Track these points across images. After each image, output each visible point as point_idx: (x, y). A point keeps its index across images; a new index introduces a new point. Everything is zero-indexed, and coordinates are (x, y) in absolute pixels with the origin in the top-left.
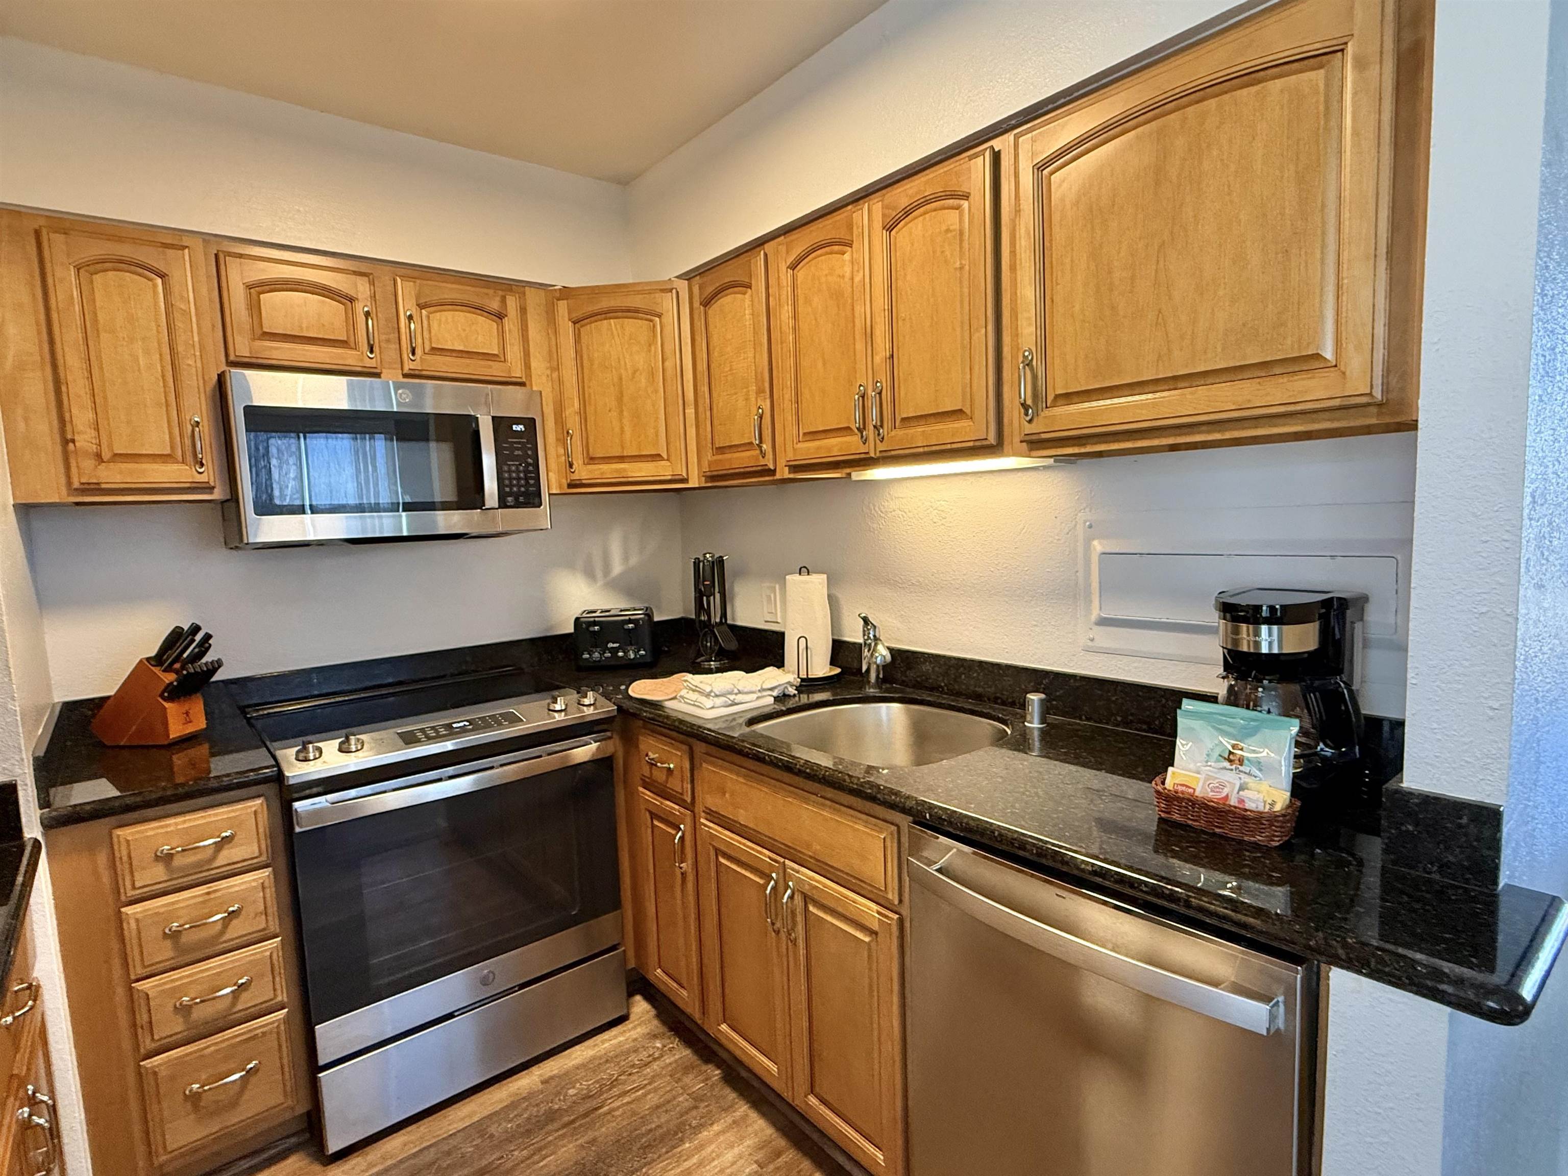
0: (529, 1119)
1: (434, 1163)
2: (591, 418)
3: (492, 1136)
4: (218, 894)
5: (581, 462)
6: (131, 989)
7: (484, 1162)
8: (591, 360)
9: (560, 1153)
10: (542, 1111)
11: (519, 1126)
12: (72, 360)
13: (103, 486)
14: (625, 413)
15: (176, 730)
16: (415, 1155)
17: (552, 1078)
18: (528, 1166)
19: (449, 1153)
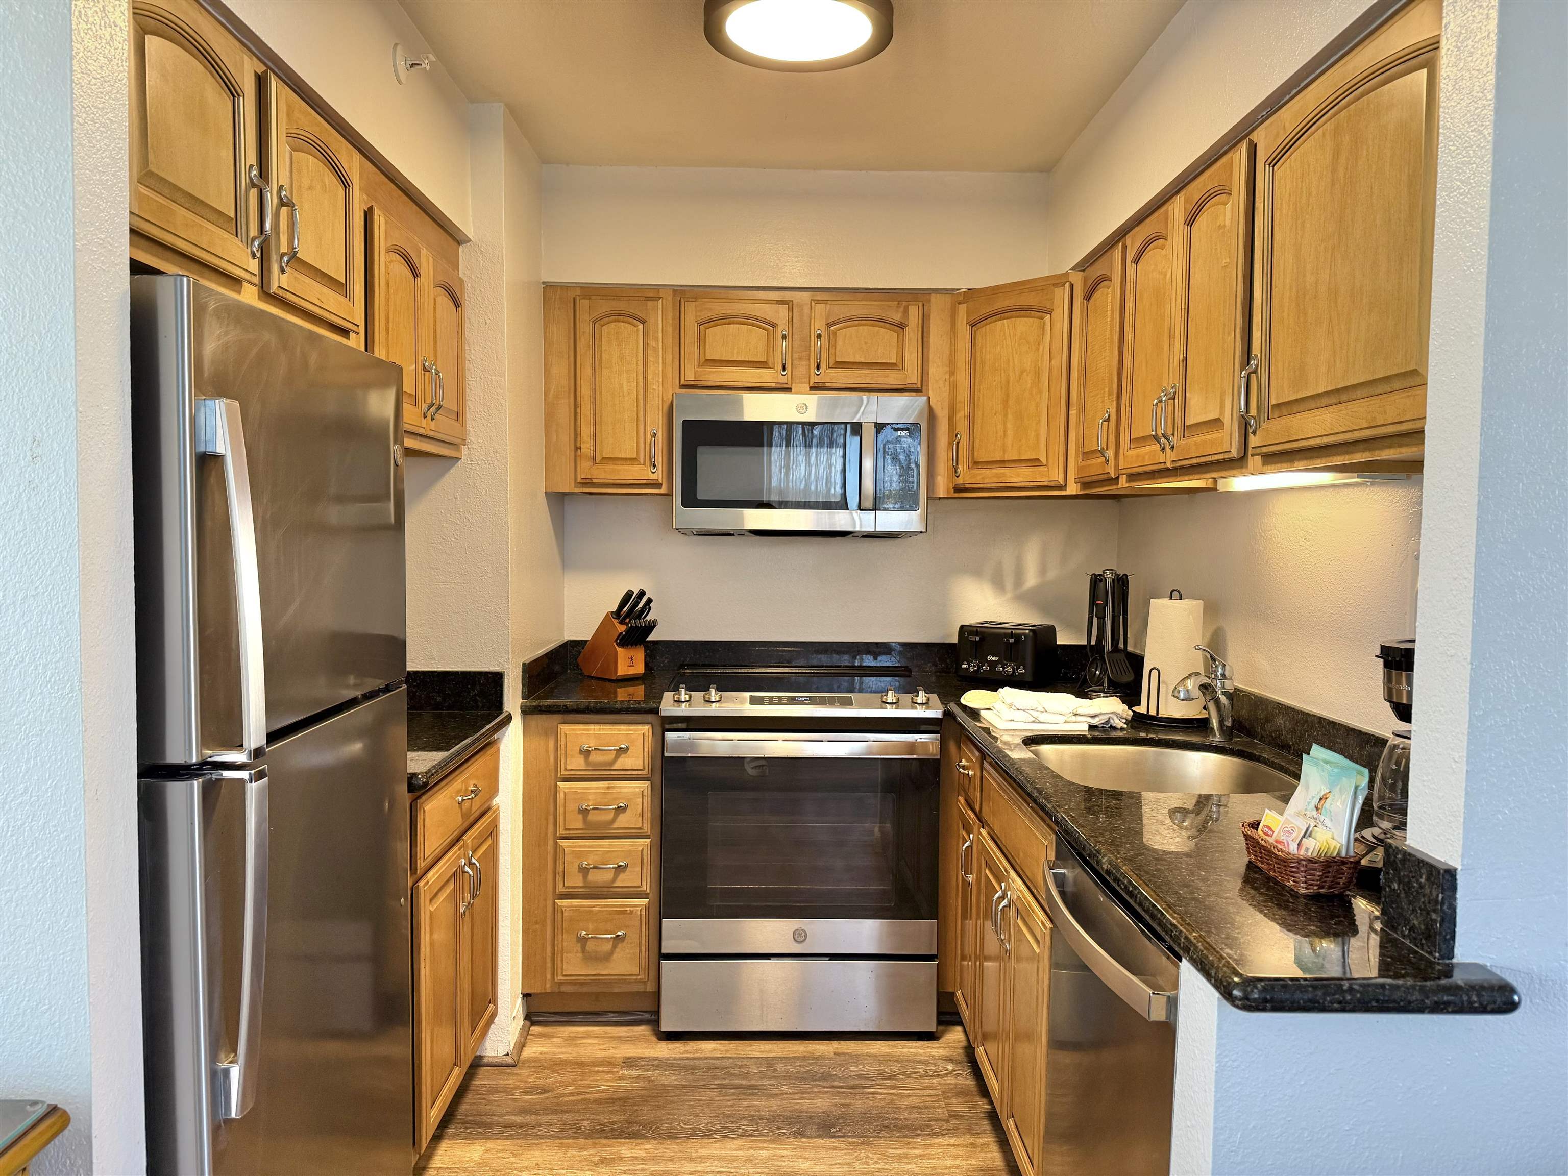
0: (808, 1072)
1: (727, 1068)
2: (978, 421)
3: (775, 1070)
4: (614, 791)
5: (966, 466)
6: (556, 843)
7: (760, 1083)
8: (983, 363)
9: (815, 1102)
10: (822, 1071)
11: (798, 1073)
12: (585, 390)
13: (594, 481)
14: (1010, 417)
15: (623, 669)
16: (717, 1058)
17: (844, 1054)
18: (788, 1099)
19: (740, 1067)
